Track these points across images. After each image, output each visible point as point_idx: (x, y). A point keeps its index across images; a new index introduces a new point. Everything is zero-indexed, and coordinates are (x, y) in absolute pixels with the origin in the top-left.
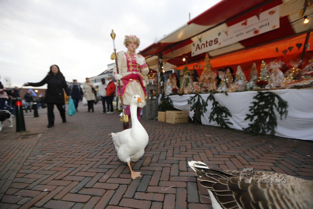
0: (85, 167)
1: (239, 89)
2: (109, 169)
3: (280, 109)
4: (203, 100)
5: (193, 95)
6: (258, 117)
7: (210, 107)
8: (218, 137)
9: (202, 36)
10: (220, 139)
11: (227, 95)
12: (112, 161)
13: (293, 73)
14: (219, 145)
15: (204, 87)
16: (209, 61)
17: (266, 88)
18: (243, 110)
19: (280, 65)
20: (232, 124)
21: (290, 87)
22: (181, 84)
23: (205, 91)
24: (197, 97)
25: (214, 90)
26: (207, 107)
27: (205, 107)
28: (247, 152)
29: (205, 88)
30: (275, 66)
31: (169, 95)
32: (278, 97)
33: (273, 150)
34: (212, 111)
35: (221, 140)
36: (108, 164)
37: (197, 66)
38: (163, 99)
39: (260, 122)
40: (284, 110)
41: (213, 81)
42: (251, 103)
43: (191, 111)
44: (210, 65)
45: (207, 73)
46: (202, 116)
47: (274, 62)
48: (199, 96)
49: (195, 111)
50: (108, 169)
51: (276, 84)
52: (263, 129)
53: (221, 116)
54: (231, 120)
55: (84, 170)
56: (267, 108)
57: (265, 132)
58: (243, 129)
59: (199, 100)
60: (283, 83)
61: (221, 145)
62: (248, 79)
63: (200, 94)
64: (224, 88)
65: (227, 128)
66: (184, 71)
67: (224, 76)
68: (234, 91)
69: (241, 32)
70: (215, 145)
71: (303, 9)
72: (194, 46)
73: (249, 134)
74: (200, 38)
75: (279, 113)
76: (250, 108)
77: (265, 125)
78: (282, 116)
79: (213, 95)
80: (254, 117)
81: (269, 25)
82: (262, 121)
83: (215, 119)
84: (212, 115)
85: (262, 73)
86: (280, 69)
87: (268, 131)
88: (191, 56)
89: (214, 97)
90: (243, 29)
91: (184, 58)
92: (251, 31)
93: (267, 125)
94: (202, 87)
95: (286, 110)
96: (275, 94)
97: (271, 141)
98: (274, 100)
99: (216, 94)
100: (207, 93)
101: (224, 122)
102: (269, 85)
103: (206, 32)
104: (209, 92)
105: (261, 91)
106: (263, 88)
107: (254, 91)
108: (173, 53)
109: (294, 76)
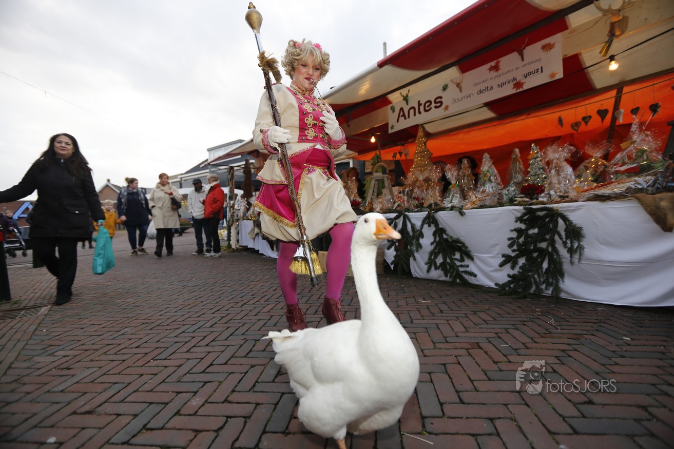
0: (150, 381)
1: (488, 203)
2: (206, 383)
3: (569, 242)
4: (413, 226)
5: (393, 215)
6: (526, 260)
7: (427, 241)
8: (445, 303)
9: (409, 91)
10: (449, 307)
11: (462, 214)
12: (211, 365)
13: (592, 169)
14: (446, 322)
15: (414, 198)
16: (425, 143)
17: (540, 199)
18: (497, 245)
19: (567, 153)
20: (475, 276)
21: (586, 196)
22: (366, 191)
23: (417, 207)
24: (402, 219)
25: (436, 204)
26: (421, 241)
27: (418, 240)
28: (503, 336)
29: (417, 199)
30: (557, 156)
32: (565, 219)
33: (558, 329)
34: (432, 248)
35: (452, 310)
36: (203, 372)
37: (401, 154)
39: (531, 272)
40: (576, 245)
41: (434, 184)
42: (512, 231)
43: (389, 248)
44: (428, 150)
45: (422, 168)
46: (411, 259)
47: (555, 147)
48: (406, 217)
49: (396, 250)
50: (203, 383)
51: (560, 192)
52: (538, 285)
53: (451, 259)
54: (472, 268)
55: (147, 387)
56: (544, 240)
57: (541, 290)
58: (496, 284)
59: (404, 224)
60: (573, 189)
61: (450, 322)
62: (505, 182)
63: (406, 213)
64: (456, 201)
65: (466, 284)
66: (374, 164)
67: (455, 174)
68: (476, 206)
69: (489, 84)
70: (438, 322)
71: (606, 42)
72: (394, 111)
73: (509, 295)
74: (405, 95)
75: (568, 252)
76: (510, 241)
77: (541, 276)
78: (573, 256)
79: (433, 216)
80: (519, 259)
81: (542, 72)
82: (534, 269)
83: (438, 264)
84: (433, 257)
85: (532, 169)
86: (566, 160)
87: (546, 289)
88: (388, 131)
89: (436, 220)
90: (491, 79)
91: (373, 137)
92: (507, 83)
93: (545, 276)
94: (411, 197)
95: (579, 244)
96: (557, 213)
97: (554, 310)
98: (557, 225)
99: (440, 212)
100: (421, 210)
101: (458, 271)
102: (546, 194)
103: (419, 84)
104: (425, 207)
105: (531, 207)
106: (535, 200)
107: (516, 205)
108: (349, 126)
109: (594, 176)
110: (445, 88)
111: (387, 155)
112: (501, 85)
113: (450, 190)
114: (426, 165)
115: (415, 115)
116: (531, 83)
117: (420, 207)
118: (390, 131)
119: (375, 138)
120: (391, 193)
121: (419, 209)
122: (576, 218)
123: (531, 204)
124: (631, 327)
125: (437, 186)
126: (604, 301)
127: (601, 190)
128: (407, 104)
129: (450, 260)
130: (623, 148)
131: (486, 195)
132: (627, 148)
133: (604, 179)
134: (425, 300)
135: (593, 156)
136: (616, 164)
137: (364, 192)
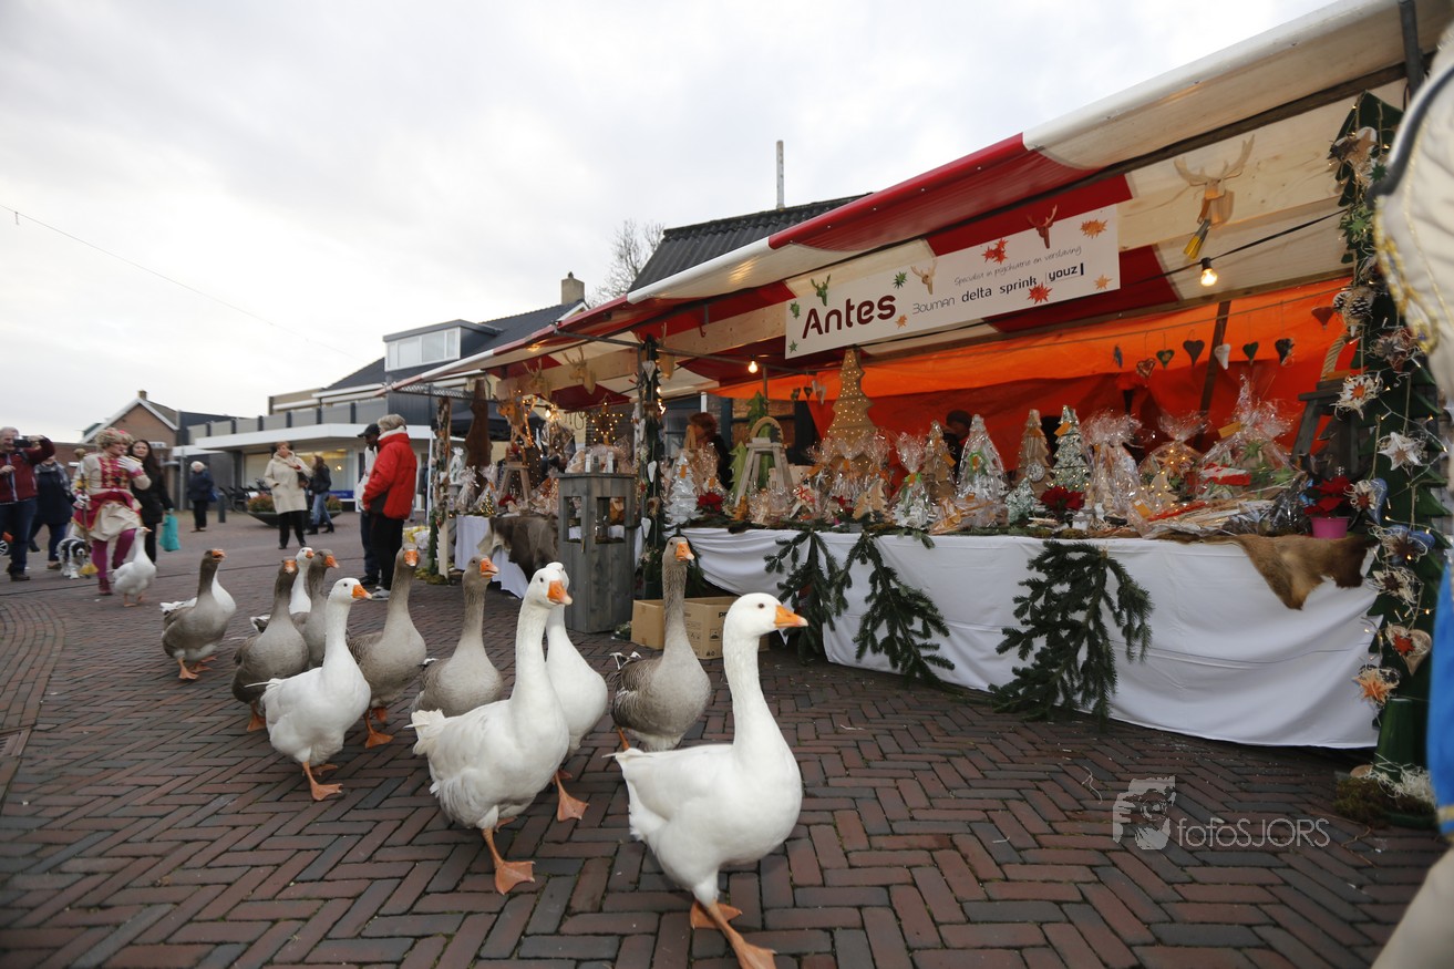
1: (977, 522)
3: (1124, 614)
4: (831, 561)
5: (791, 534)
6: (1048, 643)
7: (859, 593)
8: (891, 733)
9: (829, 278)
10: (897, 743)
11: (928, 544)
13: (1169, 469)
14: (891, 782)
15: (835, 498)
16: (858, 381)
17: (1076, 525)
18: (993, 609)
19: (1126, 432)
20: (951, 667)
21: (1156, 531)
22: (736, 475)
23: (840, 518)
24: (808, 542)
25: (877, 516)
26: (847, 593)
27: (840, 591)
28: (998, 817)
29: (840, 500)
30: (1107, 436)
31: (684, 526)
32: (1119, 571)
33: (1098, 799)
34: (867, 608)
35: (904, 753)
37: (808, 389)
38: (653, 539)
39: (1055, 667)
41: (874, 471)
42: (1022, 584)
44: (864, 393)
45: (851, 431)
46: (826, 627)
47: (1105, 418)
48: (816, 541)
52: (1068, 695)
53: (906, 632)
54: (946, 651)
56: (1082, 607)
57: (1075, 703)
58: (992, 687)
59: (813, 556)
60: (1134, 507)
61: (900, 782)
62: (1012, 478)
63: (818, 533)
64: (917, 513)
65: (932, 682)
67: (917, 454)
68: (956, 529)
69: (984, 284)
70: (876, 782)
71: (1197, 233)
72: (797, 315)
73: (1014, 712)
74: (821, 286)
75: (1123, 633)
76: (1019, 604)
77: (1074, 676)
78: (1133, 642)
79: (872, 543)
80: (1034, 640)
81: (1082, 273)
82: (1062, 661)
83: (879, 641)
84: (868, 628)
85: (1064, 456)
86: (1125, 445)
87: (1083, 700)
88: (784, 354)
89: (877, 551)
90: (988, 274)
91: (753, 363)
92: (1017, 286)
93: (1082, 677)
94: (827, 493)
95: (1143, 624)
96: (1105, 558)
97: (1095, 750)
98: (1105, 580)
99: (885, 536)
100: (848, 526)
101: (917, 656)
102: (1086, 512)
103: (849, 265)
104: (856, 522)
105: (1058, 540)
106: (1066, 526)
107: (1030, 535)
108: (703, 335)
109: (1173, 482)
110: (899, 281)
111: (783, 390)
112: (1007, 289)
113: (907, 484)
114: (862, 427)
115: (839, 327)
116: (1060, 292)
117: (846, 520)
118: (789, 355)
119: (757, 362)
120: (787, 476)
121: (843, 524)
122: (1136, 571)
123: (1058, 535)
124: (1228, 792)
125: (880, 477)
126: (1188, 730)
127: (1181, 520)
128: (825, 303)
129: (903, 632)
130: (1223, 436)
131: (974, 505)
132: (1231, 436)
133: (1192, 489)
134: (852, 725)
135: (1172, 440)
136: (1211, 465)
137: (730, 475)
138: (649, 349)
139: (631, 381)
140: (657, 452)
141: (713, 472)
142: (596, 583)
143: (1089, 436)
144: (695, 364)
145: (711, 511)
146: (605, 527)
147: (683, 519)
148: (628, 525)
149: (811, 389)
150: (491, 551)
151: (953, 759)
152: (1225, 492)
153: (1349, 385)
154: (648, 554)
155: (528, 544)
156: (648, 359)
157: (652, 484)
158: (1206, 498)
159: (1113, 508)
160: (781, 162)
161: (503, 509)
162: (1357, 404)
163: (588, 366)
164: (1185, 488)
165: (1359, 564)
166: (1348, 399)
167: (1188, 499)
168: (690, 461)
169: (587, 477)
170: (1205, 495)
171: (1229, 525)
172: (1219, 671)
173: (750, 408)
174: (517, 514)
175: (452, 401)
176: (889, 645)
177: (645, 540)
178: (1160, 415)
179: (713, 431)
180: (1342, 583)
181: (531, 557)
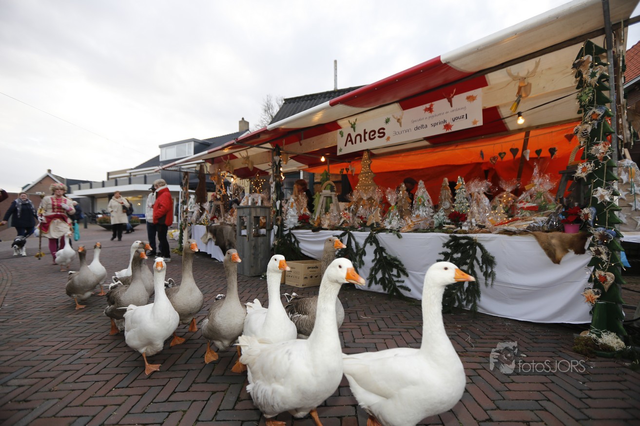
1: (421, 227)
3: (484, 266)
4: (357, 244)
5: (339, 232)
7: (369, 258)
8: (383, 319)
9: (356, 120)
10: (386, 324)
11: (399, 237)
13: (504, 204)
15: (358, 217)
16: (369, 165)
17: (464, 228)
19: (485, 188)
20: (410, 290)
21: (498, 230)
22: (316, 206)
23: (361, 225)
24: (347, 236)
25: (377, 224)
26: (364, 258)
27: (361, 257)
29: (361, 218)
30: (477, 189)
31: (292, 229)
32: (482, 248)
33: (473, 347)
34: (373, 265)
35: (388, 328)
37: (347, 170)
38: (279, 235)
39: (454, 290)
41: (376, 204)
42: (440, 254)
44: (372, 172)
45: (366, 187)
47: (476, 181)
48: (350, 235)
52: (460, 301)
53: (390, 275)
54: (407, 283)
56: (466, 264)
57: (463, 306)
59: (349, 243)
60: (488, 220)
62: (436, 208)
63: (351, 232)
64: (395, 223)
65: (401, 297)
66: (323, 180)
67: (395, 197)
68: (410, 230)
69: (424, 122)
71: (516, 101)
72: (342, 136)
74: (353, 123)
75: (484, 275)
77: (462, 294)
78: (488, 279)
79: (375, 236)
81: (466, 118)
82: (457, 287)
83: (378, 279)
84: (373, 273)
85: (458, 198)
86: (485, 193)
87: (466, 304)
88: (336, 153)
89: (377, 240)
90: (426, 118)
91: (323, 157)
92: (438, 123)
93: (466, 294)
94: (355, 214)
95: (492, 271)
96: (476, 242)
97: (471, 326)
98: (476, 252)
99: (380, 233)
100: (364, 229)
101: (395, 285)
102: (468, 223)
103: (365, 114)
104: (368, 227)
105: (455, 235)
106: (459, 228)
107: (443, 232)
108: (301, 145)
109: (505, 209)
110: (387, 121)
111: (336, 170)
112: (434, 125)
113: (390, 211)
114: (370, 185)
115: (361, 141)
116: (457, 127)
117: (364, 226)
118: (339, 154)
119: (325, 157)
120: (338, 207)
121: (362, 228)
122: (489, 247)
123: (456, 232)
124: (528, 343)
125: (378, 207)
126: (511, 317)
127: (509, 225)
128: (354, 131)
129: (388, 276)
130: (526, 189)
131: (420, 219)
132: (530, 189)
133: (513, 212)
134: (366, 316)
135: (505, 191)
136: (521, 202)
137: (313, 206)
138: (277, 151)
139: (269, 165)
140: (281, 196)
141: (305, 205)
142: (254, 254)
143: (469, 190)
144: (298, 158)
145: (304, 222)
146: (257, 230)
147: (292, 226)
148: (268, 228)
149: (349, 169)
150: (207, 240)
151: (409, 330)
152: (527, 214)
153: (580, 167)
154: (276, 242)
155: (223, 237)
156: (276, 155)
157: (278, 210)
158: (519, 216)
159: (479, 220)
160: (336, 69)
161: (212, 222)
162: (584, 175)
163: (250, 159)
164: (510, 212)
165: (584, 244)
166: (580, 173)
167: (511, 216)
168: (295, 201)
169: (250, 207)
170: (519, 215)
171: (529, 228)
172: (525, 291)
173: (322, 177)
174: (219, 224)
175: (190, 174)
176: (382, 281)
177: (275, 235)
178: (500, 180)
179: (306, 187)
180: (577, 252)
181: (225, 243)
